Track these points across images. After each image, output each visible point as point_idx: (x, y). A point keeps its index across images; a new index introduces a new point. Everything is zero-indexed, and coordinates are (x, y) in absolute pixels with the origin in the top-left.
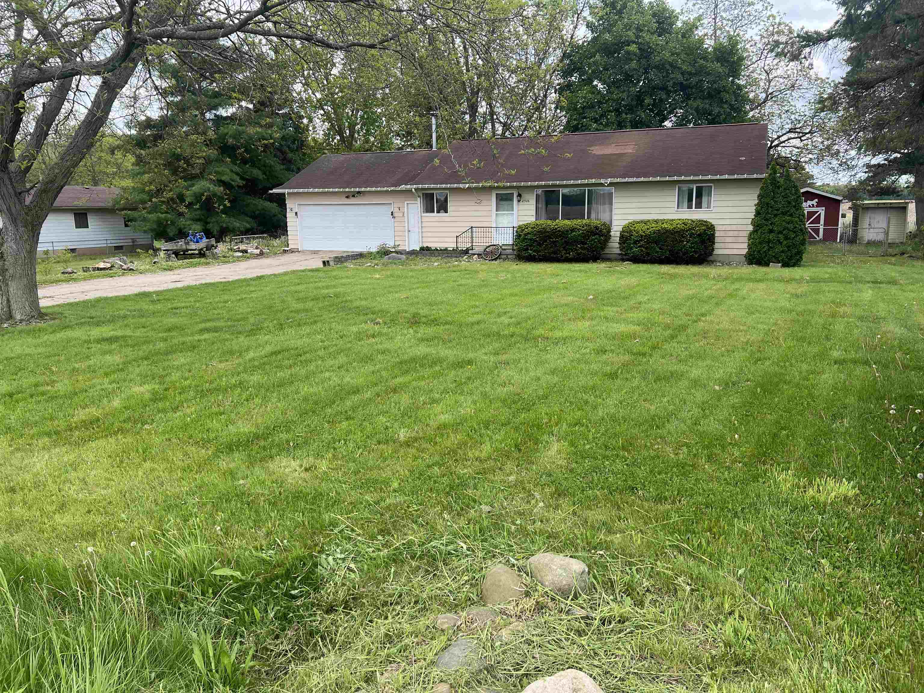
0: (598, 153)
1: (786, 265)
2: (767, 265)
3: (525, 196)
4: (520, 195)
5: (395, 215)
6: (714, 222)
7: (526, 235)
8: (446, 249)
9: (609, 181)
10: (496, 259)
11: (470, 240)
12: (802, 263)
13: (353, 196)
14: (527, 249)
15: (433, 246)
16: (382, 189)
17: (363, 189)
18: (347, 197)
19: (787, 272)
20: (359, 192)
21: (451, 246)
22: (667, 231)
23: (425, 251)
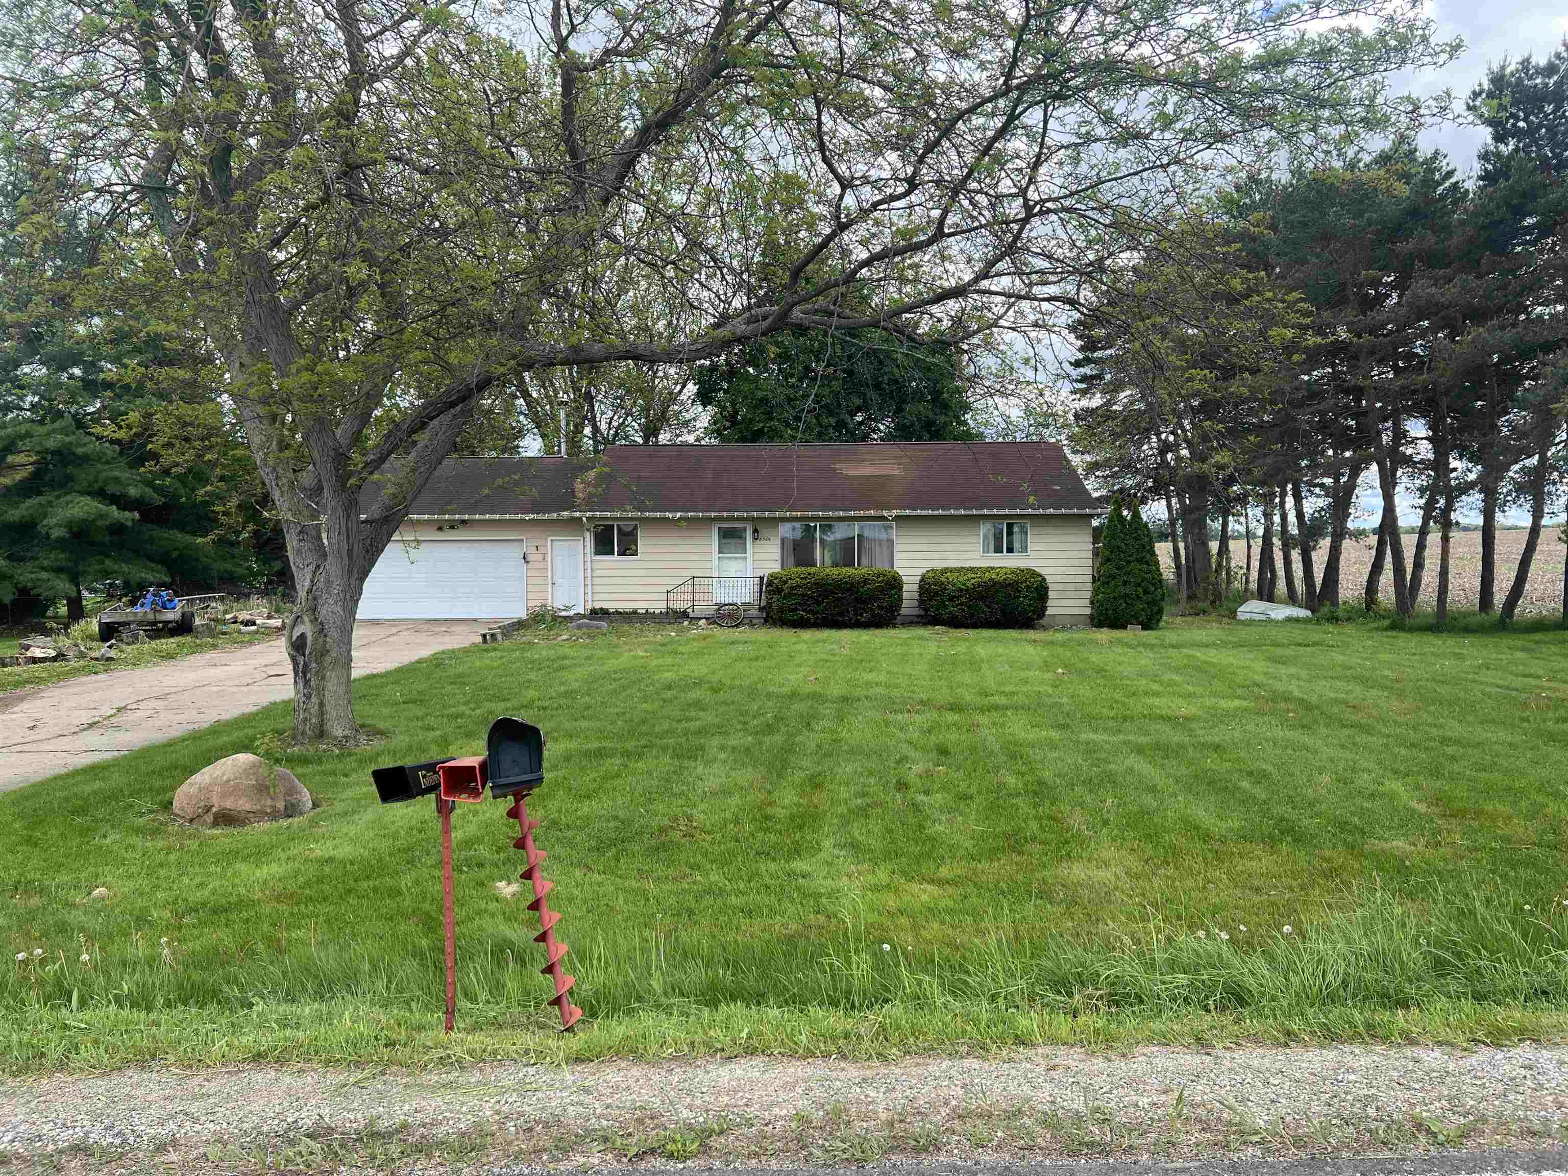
0: (852, 473)
1: (1146, 627)
2: (1125, 628)
3: (764, 532)
4: (756, 531)
5: (530, 558)
6: (1043, 572)
7: (792, 588)
8: (635, 612)
9: (895, 513)
10: (737, 626)
11: (690, 597)
12: (1162, 624)
13: (452, 527)
14: (796, 610)
15: (611, 606)
16: (513, 517)
17: (466, 517)
18: (440, 529)
19: (1149, 636)
20: (463, 522)
21: (659, 606)
22: (995, 583)
23: (598, 614)
